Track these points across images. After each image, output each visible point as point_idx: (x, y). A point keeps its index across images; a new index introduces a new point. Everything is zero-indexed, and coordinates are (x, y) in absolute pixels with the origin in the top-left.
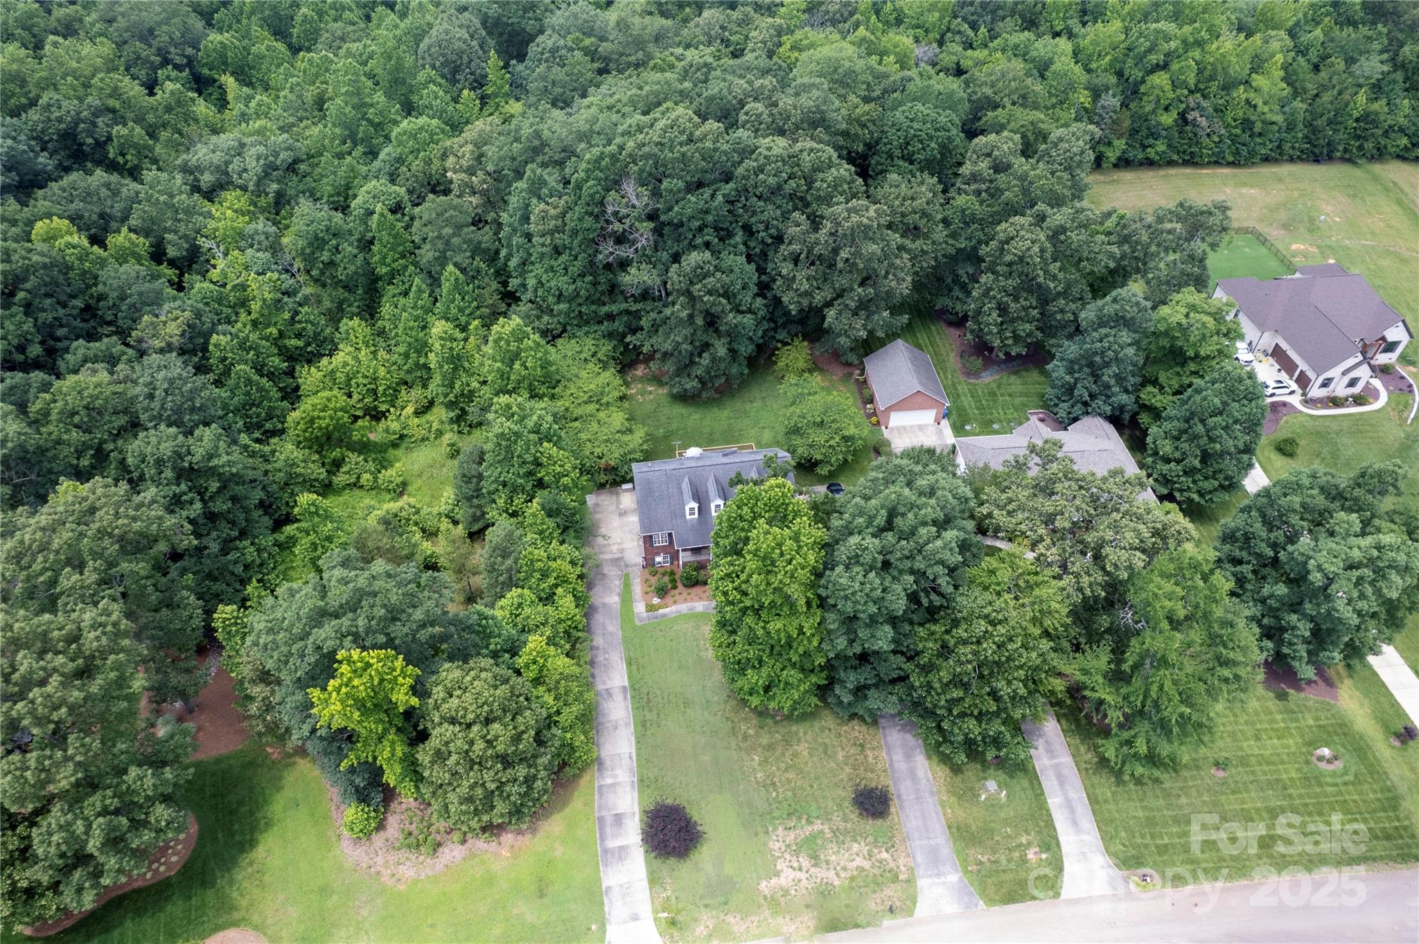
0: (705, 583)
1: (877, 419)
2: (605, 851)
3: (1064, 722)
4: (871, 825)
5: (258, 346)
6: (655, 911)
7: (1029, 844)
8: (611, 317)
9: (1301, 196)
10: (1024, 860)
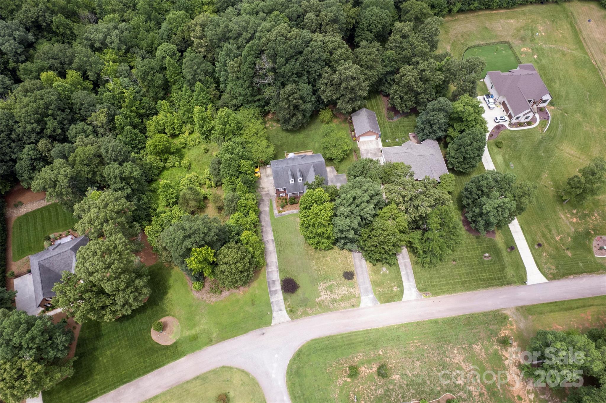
0: (297, 203)
1: (355, 139)
2: (271, 291)
3: (408, 248)
4: (348, 282)
5: (130, 115)
6: (286, 308)
7: (394, 286)
8: (259, 100)
9: (532, 22)
10: (392, 290)
